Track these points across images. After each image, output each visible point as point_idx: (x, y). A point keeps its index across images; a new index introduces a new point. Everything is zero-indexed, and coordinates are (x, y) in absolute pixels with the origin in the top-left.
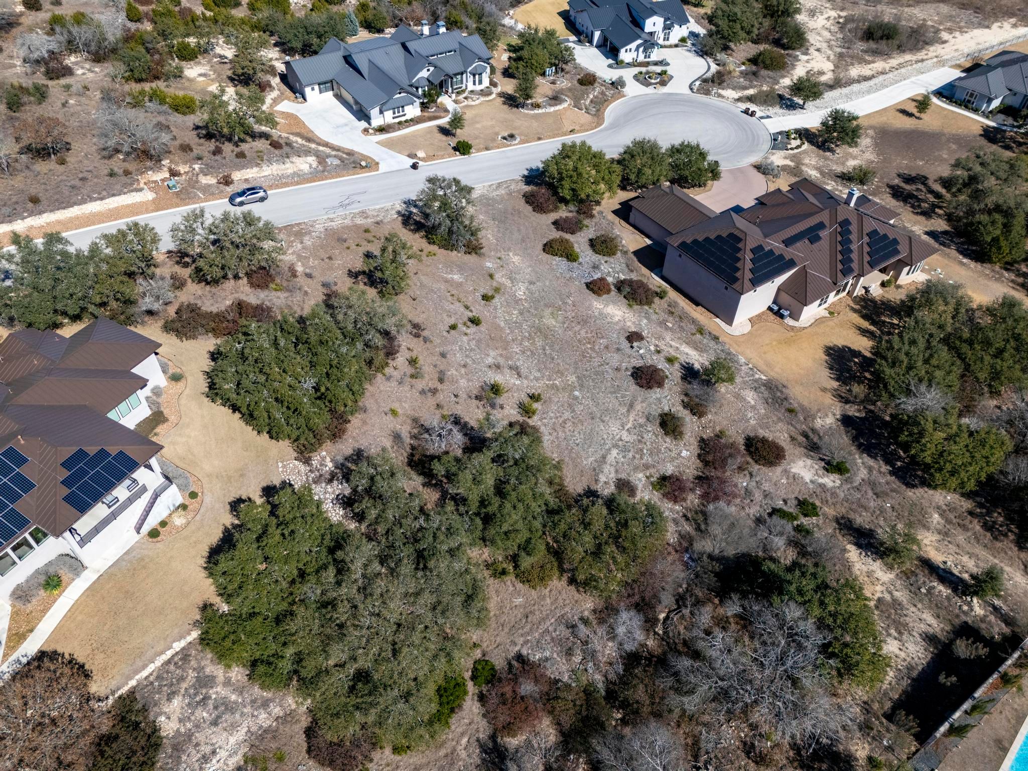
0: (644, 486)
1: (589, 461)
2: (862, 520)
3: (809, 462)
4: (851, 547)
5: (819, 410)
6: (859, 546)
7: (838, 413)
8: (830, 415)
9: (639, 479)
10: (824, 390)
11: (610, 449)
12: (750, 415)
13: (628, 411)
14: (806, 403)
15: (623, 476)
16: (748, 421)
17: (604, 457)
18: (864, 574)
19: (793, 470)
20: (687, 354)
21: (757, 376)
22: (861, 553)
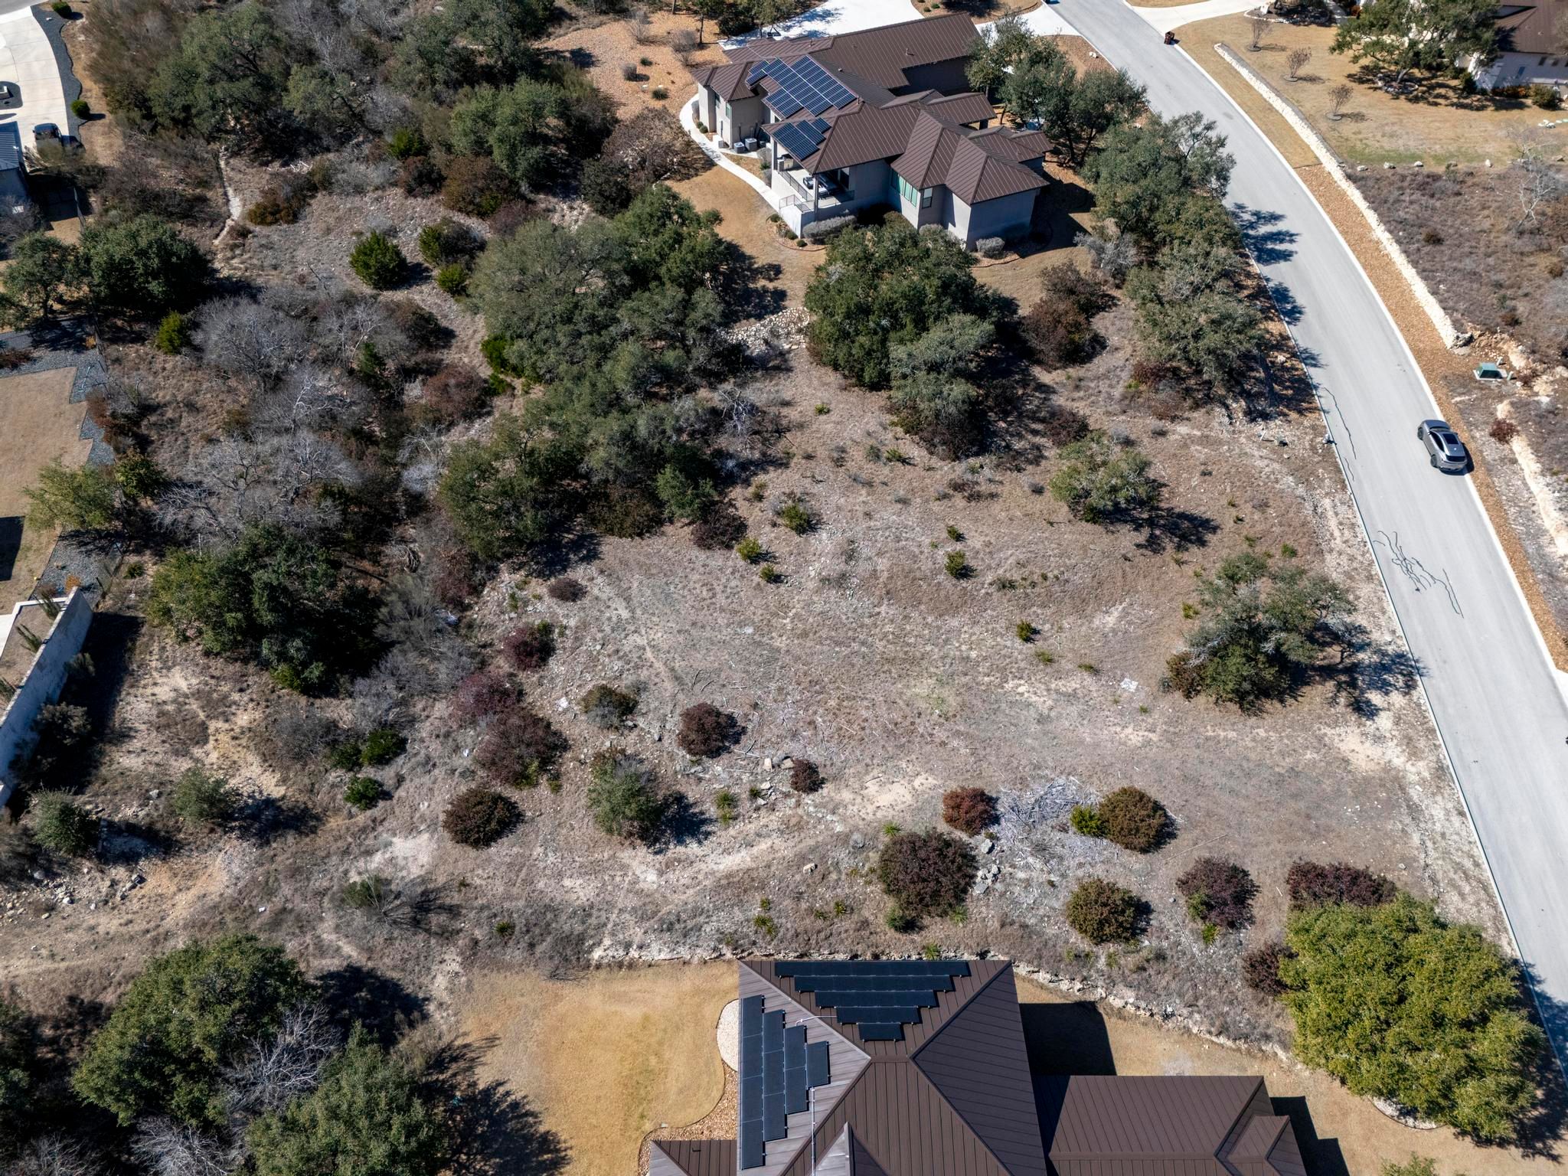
0: (554, 614)
1: (635, 582)
2: (287, 847)
3: (415, 872)
4: (277, 792)
5: (469, 987)
6: (269, 803)
7: (437, 1016)
8: (446, 997)
9: (567, 615)
10: (492, 1041)
11: (633, 611)
12: (551, 858)
13: (673, 670)
14: (496, 978)
15: (586, 601)
16: (545, 844)
17: (628, 600)
18: (241, 762)
19: (426, 836)
20: (727, 851)
21: (607, 942)
22: (261, 792)
